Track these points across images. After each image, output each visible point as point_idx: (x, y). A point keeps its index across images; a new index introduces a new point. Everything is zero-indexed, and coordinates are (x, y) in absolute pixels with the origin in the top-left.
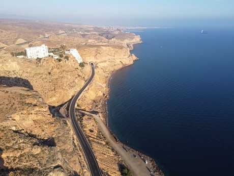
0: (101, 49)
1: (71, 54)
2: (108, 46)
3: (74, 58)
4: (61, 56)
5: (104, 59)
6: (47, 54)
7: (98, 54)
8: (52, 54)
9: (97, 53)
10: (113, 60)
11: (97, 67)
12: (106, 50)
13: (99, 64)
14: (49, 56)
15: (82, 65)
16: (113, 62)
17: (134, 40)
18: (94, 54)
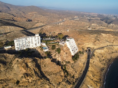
0: (101, 36)
1: (66, 46)
2: (108, 32)
3: (68, 49)
4: (54, 47)
5: (102, 45)
6: (39, 45)
7: (97, 41)
8: (44, 45)
9: (97, 39)
10: (111, 47)
11: (94, 55)
12: (106, 37)
13: (97, 51)
14: (40, 47)
15: (75, 57)
16: (111, 48)
18: (93, 41)
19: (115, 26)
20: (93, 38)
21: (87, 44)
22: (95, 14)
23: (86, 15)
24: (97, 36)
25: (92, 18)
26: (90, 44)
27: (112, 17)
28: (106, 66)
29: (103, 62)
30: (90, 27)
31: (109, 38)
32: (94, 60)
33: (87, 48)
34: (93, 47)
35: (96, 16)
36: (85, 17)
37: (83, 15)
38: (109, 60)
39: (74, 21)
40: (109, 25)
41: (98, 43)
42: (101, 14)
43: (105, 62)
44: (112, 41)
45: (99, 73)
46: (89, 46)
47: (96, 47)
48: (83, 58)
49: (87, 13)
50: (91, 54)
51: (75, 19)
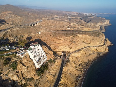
2: (85, 33)
5: (78, 47)
7: (73, 44)
10: (88, 48)
11: (69, 61)
12: (82, 38)
13: (73, 55)
16: (88, 50)
17: (105, 23)
18: (68, 43)
19: (93, 25)
20: (68, 41)
21: (62, 47)
22: (75, 13)
23: (66, 14)
24: (73, 38)
25: (72, 17)
26: (66, 48)
27: (91, 16)
28: (82, 73)
29: (79, 68)
30: (69, 26)
31: (86, 38)
32: (68, 68)
33: (63, 52)
34: (69, 50)
35: (76, 15)
36: (66, 16)
37: (63, 15)
38: (86, 64)
39: (52, 21)
40: (87, 24)
41: (75, 45)
42: (81, 13)
43: (81, 67)
44: (89, 42)
45: (74, 83)
46: (64, 50)
47: (72, 50)
48: (54, 69)
49: (69, 13)
50: (66, 60)
51: (55, 19)
